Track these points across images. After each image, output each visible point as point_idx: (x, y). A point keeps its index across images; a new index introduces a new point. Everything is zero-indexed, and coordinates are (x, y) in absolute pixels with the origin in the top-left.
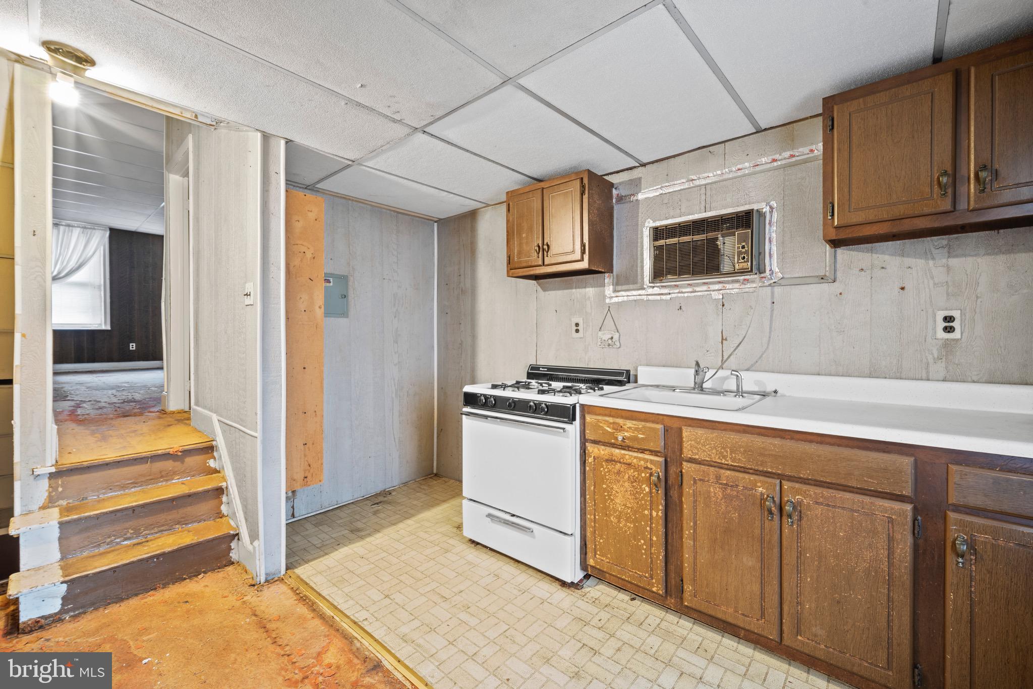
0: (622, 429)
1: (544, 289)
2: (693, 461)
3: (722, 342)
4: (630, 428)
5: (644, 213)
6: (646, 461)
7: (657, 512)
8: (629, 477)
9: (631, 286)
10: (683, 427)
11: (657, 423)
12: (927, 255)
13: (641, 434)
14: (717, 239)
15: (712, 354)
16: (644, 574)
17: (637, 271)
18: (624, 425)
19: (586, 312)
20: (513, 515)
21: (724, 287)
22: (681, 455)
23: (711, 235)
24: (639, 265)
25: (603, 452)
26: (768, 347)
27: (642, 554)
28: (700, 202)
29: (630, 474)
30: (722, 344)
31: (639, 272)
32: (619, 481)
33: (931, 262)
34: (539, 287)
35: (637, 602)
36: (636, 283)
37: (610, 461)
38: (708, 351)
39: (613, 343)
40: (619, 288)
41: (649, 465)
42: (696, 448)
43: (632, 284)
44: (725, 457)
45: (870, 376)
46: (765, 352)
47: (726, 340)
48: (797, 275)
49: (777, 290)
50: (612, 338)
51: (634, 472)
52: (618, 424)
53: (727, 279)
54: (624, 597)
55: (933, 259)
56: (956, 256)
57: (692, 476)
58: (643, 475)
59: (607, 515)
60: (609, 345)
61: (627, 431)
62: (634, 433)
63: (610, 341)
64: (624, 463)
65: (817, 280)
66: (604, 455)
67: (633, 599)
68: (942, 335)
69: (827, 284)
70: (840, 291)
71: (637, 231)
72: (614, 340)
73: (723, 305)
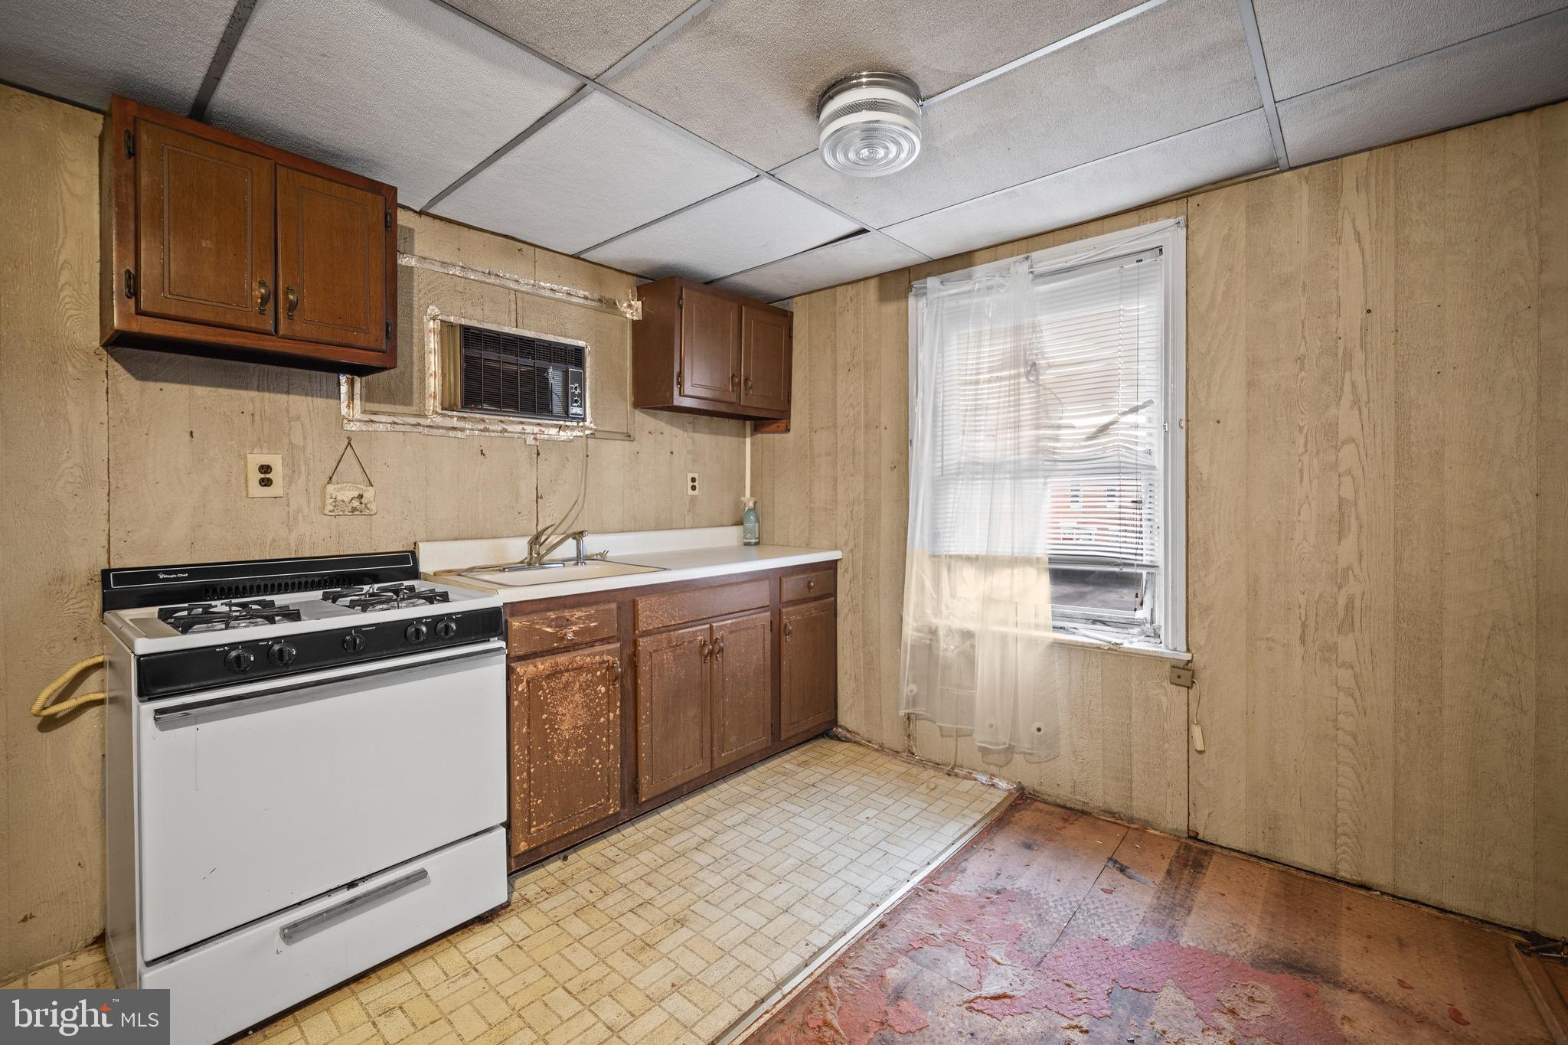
0: (569, 622)
1: (142, 375)
2: (645, 633)
3: (537, 501)
4: (579, 618)
5: (423, 292)
6: (601, 653)
7: (615, 712)
8: (580, 685)
9: (400, 409)
10: (638, 599)
11: (609, 602)
12: (683, 427)
13: (594, 622)
14: (546, 370)
15: (525, 517)
16: (599, 802)
17: (411, 384)
18: (572, 616)
19: (291, 443)
20: (351, 885)
21: (541, 430)
22: (635, 631)
23: (540, 363)
24: (416, 374)
25: (541, 667)
26: (583, 506)
27: (597, 777)
28: (510, 311)
29: (581, 680)
30: (537, 503)
31: (415, 387)
32: (565, 699)
33: (686, 434)
34: (112, 362)
35: (572, 857)
36: (410, 404)
37: (555, 674)
38: (519, 513)
39: (363, 506)
40: (375, 407)
41: (605, 658)
42: (651, 617)
43: (400, 404)
44: (674, 618)
45: (656, 530)
46: (580, 511)
47: (541, 497)
48: (607, 429)
49: (591, 442)
50: (361, 497)
51: (586, 676)
52: (564, 617)
53: (546, 422)
54: (554, 866)
55: (687, 431)
56: (699, 432)
57: (647, 650)
58: (599, 673)
59: (548, 757)
60: (354, 509)
61: (576, 624)
62: (584, 623)
63: (356, 503)
64: (573, 670)
65: (622, 437)
66: (544, 670)
67: (565, 858)
68: (690, 492)
69: (628, 442)
70: (638, 450)
71: (412, 317)
72: (364, 500)
73: (538, 454)
